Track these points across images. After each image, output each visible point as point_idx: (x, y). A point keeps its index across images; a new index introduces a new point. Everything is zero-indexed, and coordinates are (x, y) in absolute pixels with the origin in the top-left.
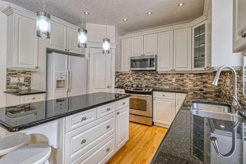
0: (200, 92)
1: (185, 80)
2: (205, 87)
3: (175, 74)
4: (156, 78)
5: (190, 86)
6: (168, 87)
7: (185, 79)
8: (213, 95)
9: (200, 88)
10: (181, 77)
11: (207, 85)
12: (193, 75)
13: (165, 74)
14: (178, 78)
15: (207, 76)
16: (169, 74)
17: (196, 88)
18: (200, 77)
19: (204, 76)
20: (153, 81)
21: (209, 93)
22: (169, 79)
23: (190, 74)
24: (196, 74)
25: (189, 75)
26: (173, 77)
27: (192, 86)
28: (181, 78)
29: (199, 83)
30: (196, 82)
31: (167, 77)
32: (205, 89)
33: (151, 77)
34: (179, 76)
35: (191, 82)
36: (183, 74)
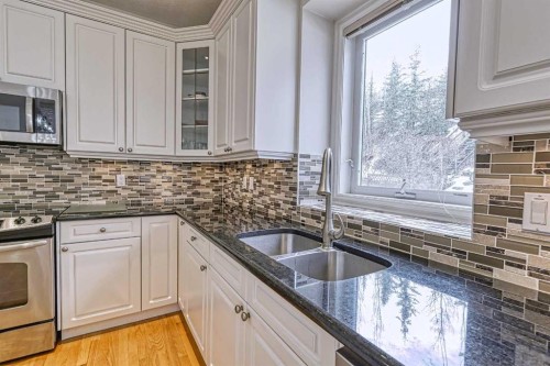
0: (185, 206)
1: (153, 180)
2: (197, 194)
3: (124, 163)
4: (54, 173)
5: (164, 193)
6: (104, 202)
7: (154, 176)
8: (210, 211)
9: (185, 197)
10: (141, 170)
11: (200, 190)
12: (170, 168)
13: (92, 161)
14: (134, 174)
15: (200, 169)
16: (106, 162)
17: (179, 197)
18: (185, 172)
19: (194, 170)
20: (41, 184)
21: (205, 206)
22: (104, 177)
23: (165, 163)
24: (180, 165)
25: (164, 167)
26: (119, 171)
27: (169, 193)
28: (143, 174)
29: (185, 186)
30: (178, 184)
31: (99, 170)
32: (196, 199)
33: (29, 171)
34: (137, 167)
35: (166, 185)
36: (148, 163)
